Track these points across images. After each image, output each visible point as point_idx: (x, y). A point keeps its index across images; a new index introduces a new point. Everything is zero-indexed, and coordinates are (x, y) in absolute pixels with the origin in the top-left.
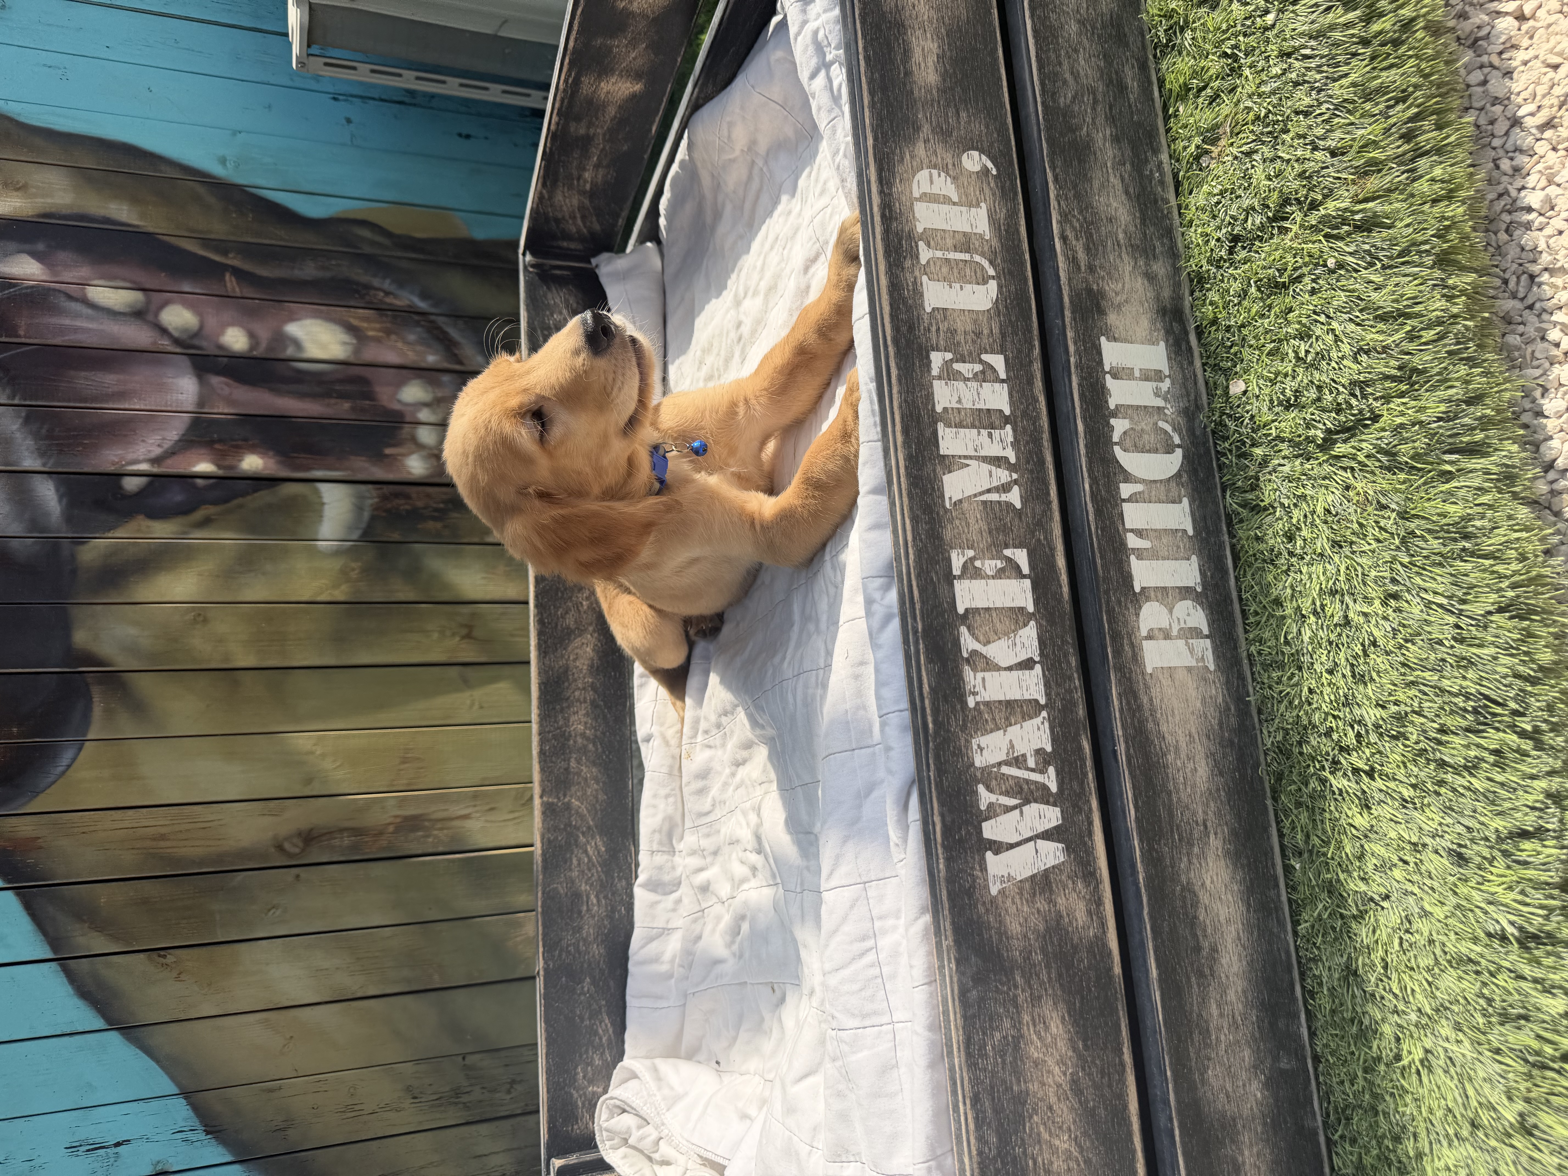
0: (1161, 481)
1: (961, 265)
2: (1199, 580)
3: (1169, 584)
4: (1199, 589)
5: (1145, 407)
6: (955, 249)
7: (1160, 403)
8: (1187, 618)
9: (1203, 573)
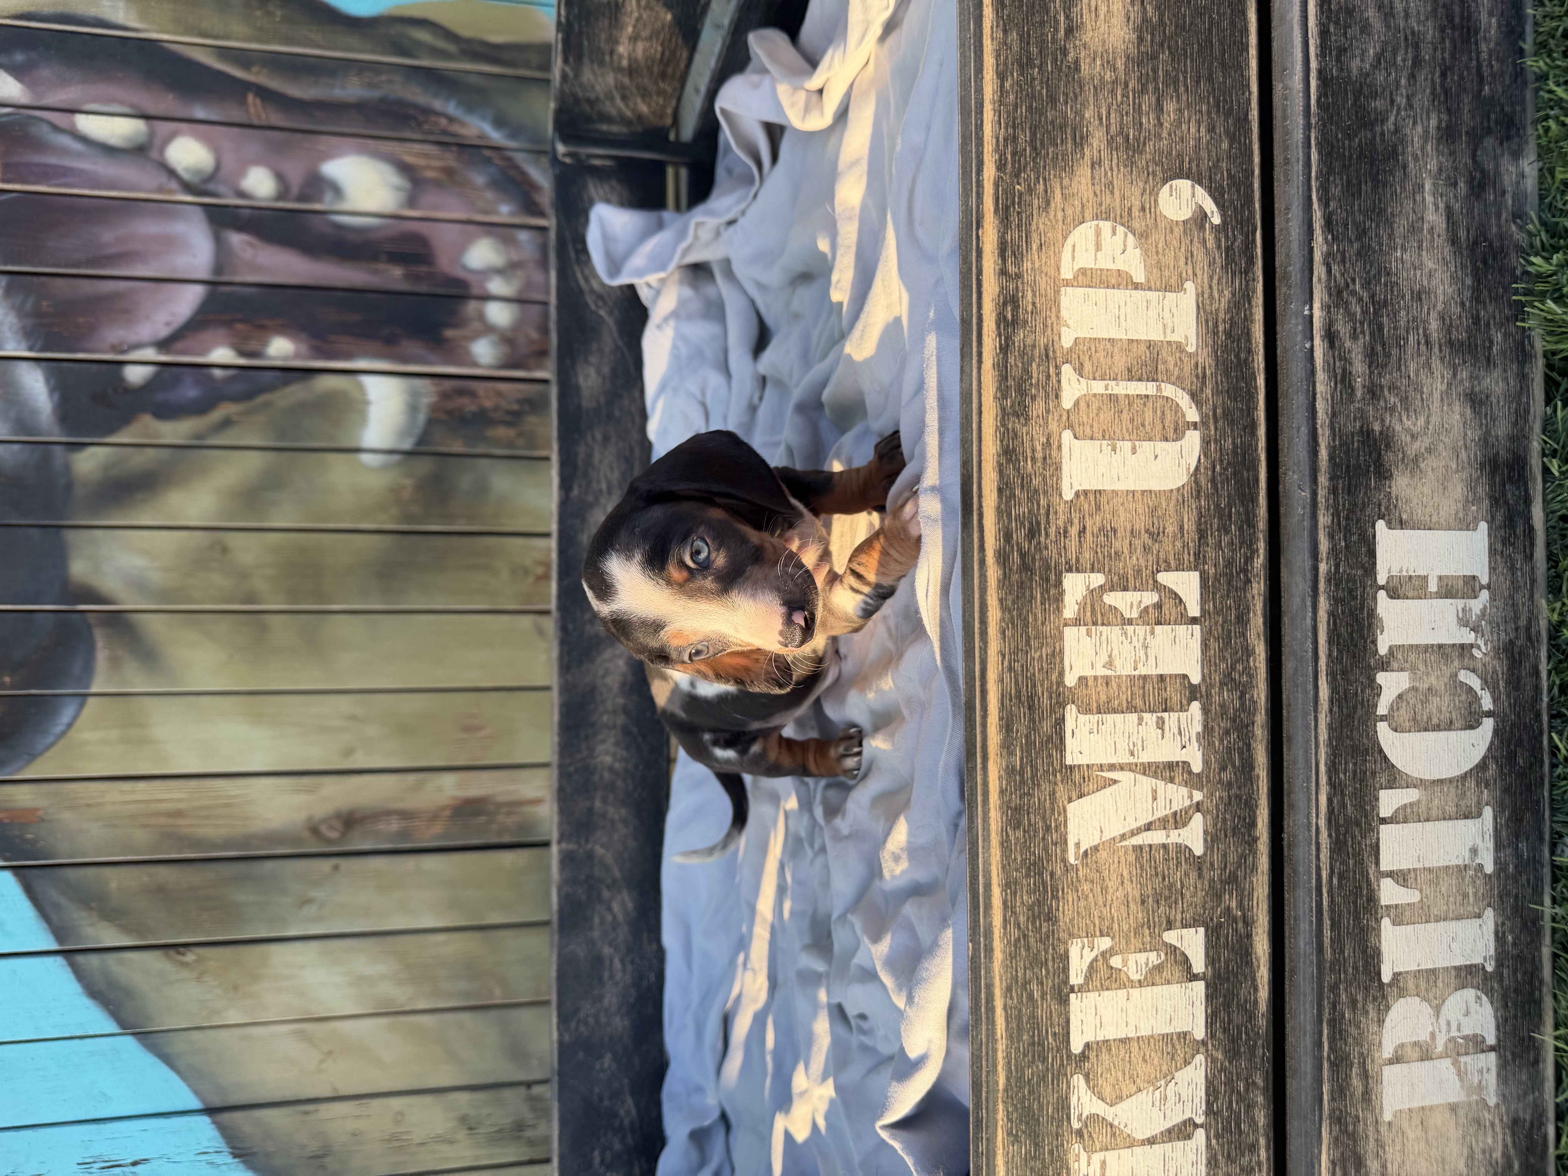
0: (1451, 780)
1: (1138, 404)
2: (1492, 952)
3: (1440, 964)
4: (1490, 969)
5: (1440, 646)
6: (1131, 376)
7: (1468, 637)
8: (1465, 1021)
9: (1499, 938)
